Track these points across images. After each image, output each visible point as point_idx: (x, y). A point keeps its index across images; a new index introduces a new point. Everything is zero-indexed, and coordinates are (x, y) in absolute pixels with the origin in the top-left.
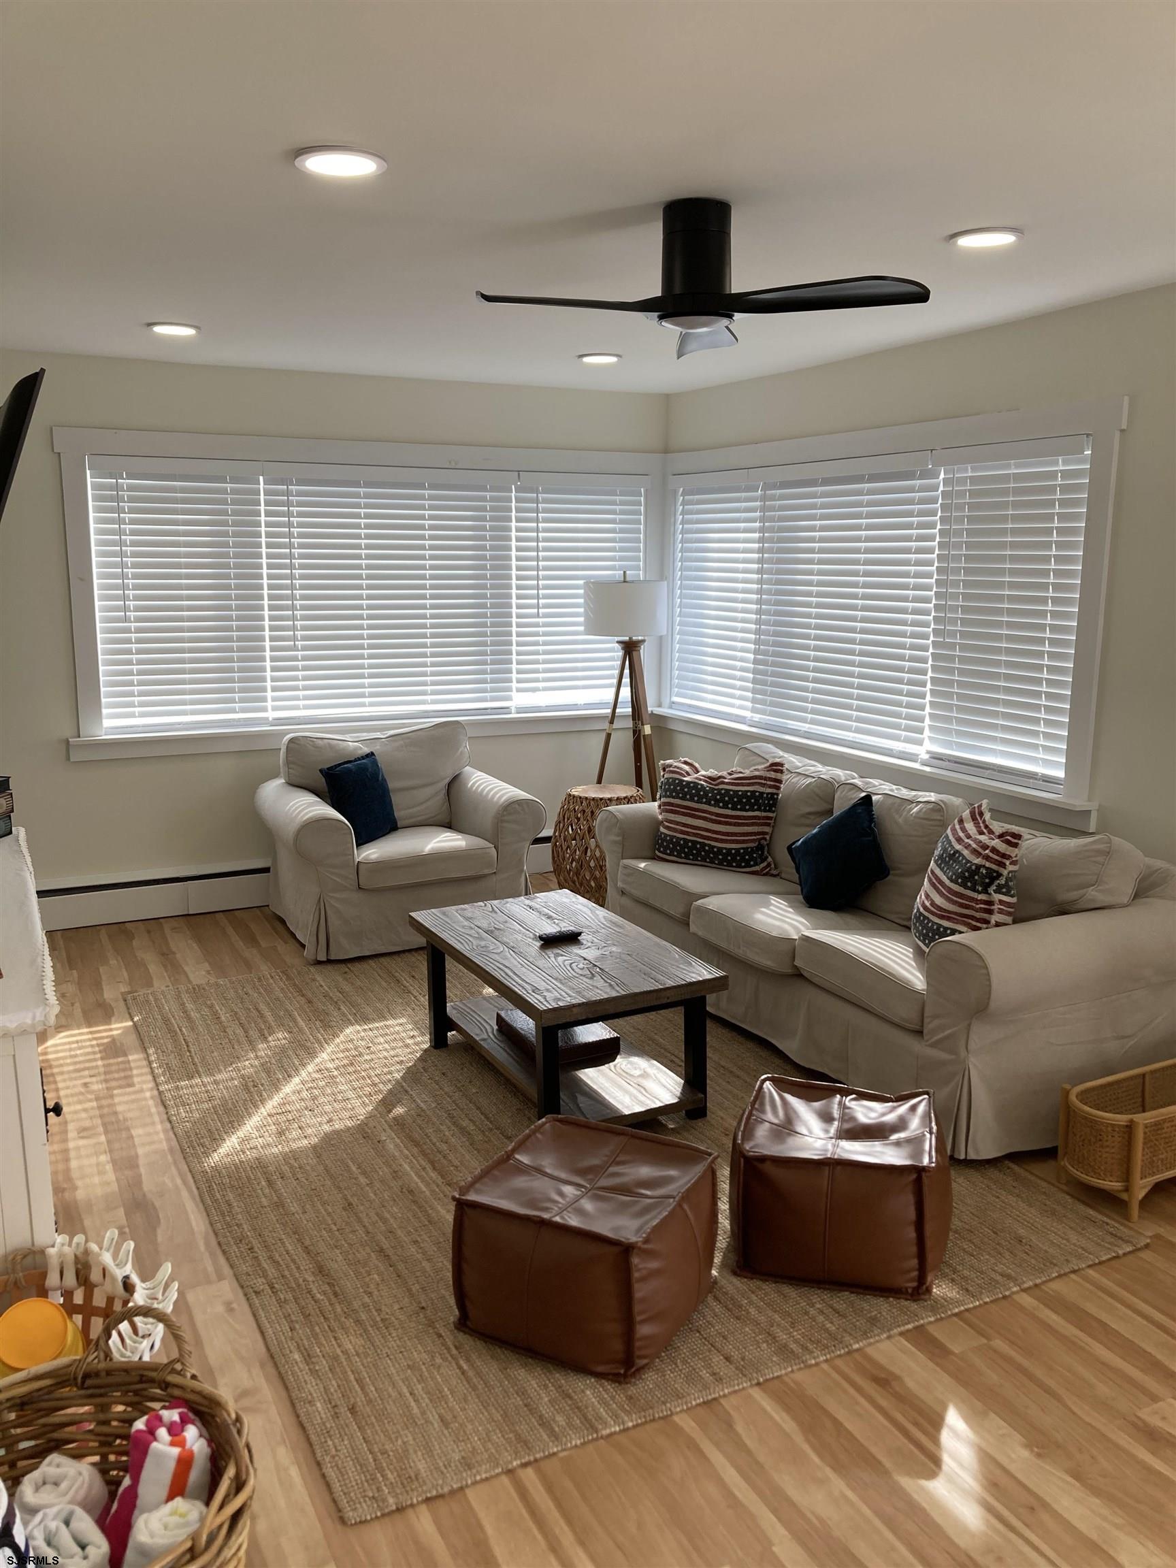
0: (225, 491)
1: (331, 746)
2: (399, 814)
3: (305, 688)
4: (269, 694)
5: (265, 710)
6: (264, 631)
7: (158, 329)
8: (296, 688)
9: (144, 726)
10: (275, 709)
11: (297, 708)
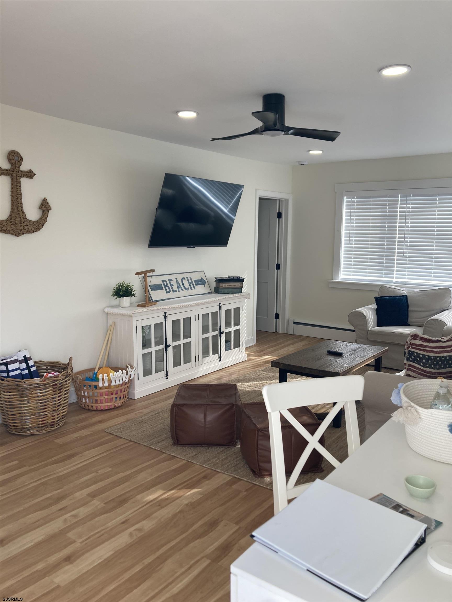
0: (386, 201)
1: (394, 291)
2: (410, 320)
3: (408, 271)
4: (395, 272)
5: (393, 278)
6: (395, 250)
7: (311, 152)
8: (405, 271)
9: (353, 279)
10: (396, 278)
11: (404, 278)
